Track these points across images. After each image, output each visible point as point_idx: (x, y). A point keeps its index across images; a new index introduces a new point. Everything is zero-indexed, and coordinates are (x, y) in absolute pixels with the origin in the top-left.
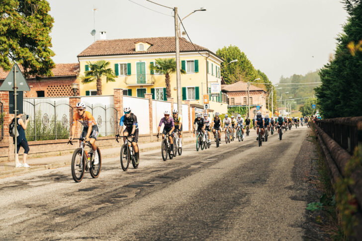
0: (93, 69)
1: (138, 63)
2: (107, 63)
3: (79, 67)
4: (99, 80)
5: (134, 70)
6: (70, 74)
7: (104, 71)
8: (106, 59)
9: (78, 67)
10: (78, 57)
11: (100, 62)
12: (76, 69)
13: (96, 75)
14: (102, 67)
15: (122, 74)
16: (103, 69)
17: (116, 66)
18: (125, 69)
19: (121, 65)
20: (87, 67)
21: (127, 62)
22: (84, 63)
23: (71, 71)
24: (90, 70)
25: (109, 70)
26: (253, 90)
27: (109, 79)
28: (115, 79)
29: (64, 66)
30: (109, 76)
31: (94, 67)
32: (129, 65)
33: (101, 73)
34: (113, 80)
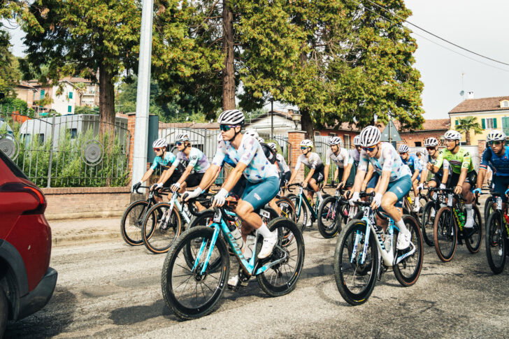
0: (462, 123)
1: (503, 118)
2: (475, 119)
3: (450, 122)
4: (467, 133)
5: (500, 124)
6: (442, 128)
7: (472, 125)
8: (474, 115)
9: (449, 122)
10: (449, 113)
11: (468, 118)
12: (447, 124)
13: (465, 128)
14: (470, 122)
15: (488, 127)
16: (471, 123)
17: (483, 120)
18: (492, 123)
19: (488, 120)
20: (457, 122)
21: (493, 117)
22: (454, 118)
23: (443, 125)
24: (459, 124)
25: (476, 124)
27: (477, 132)
28: (482, 131)
29: (437, 121)
30: (477, 129)
31: (463, 122)
32: (495, 120)
33: (469, 127)
34: (481, 133)
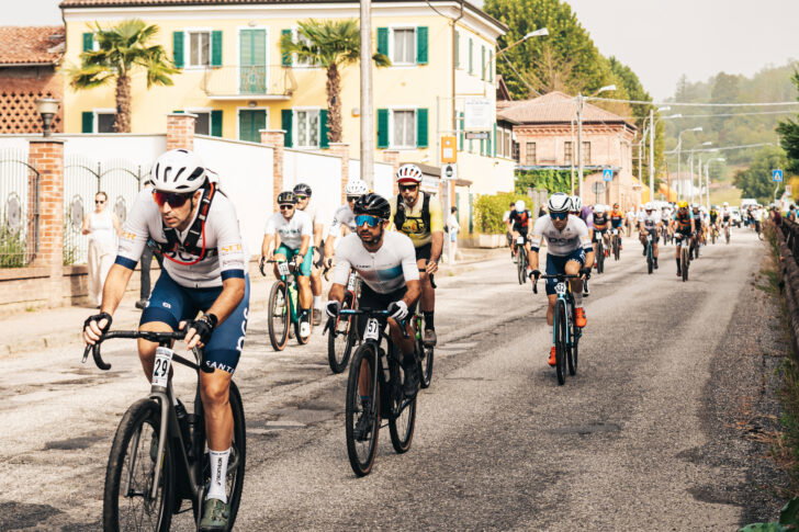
0: (106, 45)
1: (243, 33)
2: (150, 30)
3: (64, 39)
4: (122, 80)
5: (232, 51)
6: (36, 58)
7: (142, 53)
8: (148, 17)
9: (59, 38)
10: (62, 7)
11: (127, 27)
12: (53, 44)
13: (115, 63)
14: (133, 40)
15: (194, 62)
16: (137, 45)
17: (178, 37)
18: (206, 48)
19: (194, 35)
20: (87, 40)
21: (210, 29)
22: (81, 24)
23: (41, 49)
24: (96, 48)
25: (155, 49)
26: (593, 119)
27: (154, 78)
28: (174, 77)
29: (19, 34)
30: (156, 69)
31: (109, 40)
32: (218, 36)
33: (130, 57)
34: (167, 82)
